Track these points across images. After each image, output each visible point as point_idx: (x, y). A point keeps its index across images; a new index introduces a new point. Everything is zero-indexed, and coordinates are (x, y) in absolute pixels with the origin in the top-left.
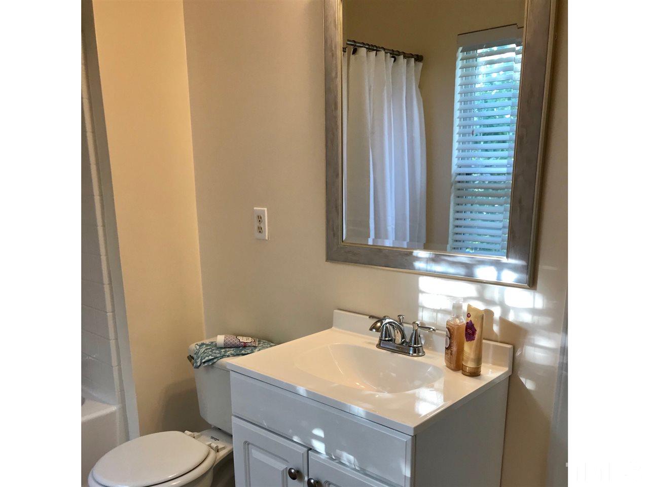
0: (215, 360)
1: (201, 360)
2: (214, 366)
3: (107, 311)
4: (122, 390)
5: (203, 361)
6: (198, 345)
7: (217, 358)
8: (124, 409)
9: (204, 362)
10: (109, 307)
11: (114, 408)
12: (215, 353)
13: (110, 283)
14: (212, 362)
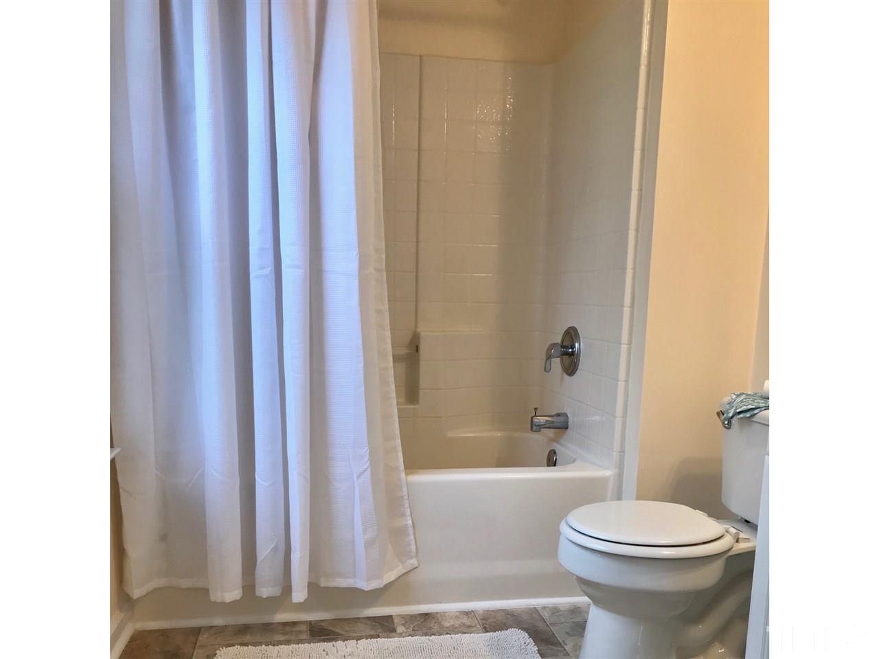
0: (756, 412)
1: (736, 409)
2: (754, 419)
3: (622, 342)
4: (622, 451)
5: (738, 411)
6: (735, 394)
7: (759, 408)
8: (620, 477)
9: (740, 413)
10: (625, 338)
11: (608, 473)
12: (758, 403)
13: (632, 306)
14: (751, 413)
